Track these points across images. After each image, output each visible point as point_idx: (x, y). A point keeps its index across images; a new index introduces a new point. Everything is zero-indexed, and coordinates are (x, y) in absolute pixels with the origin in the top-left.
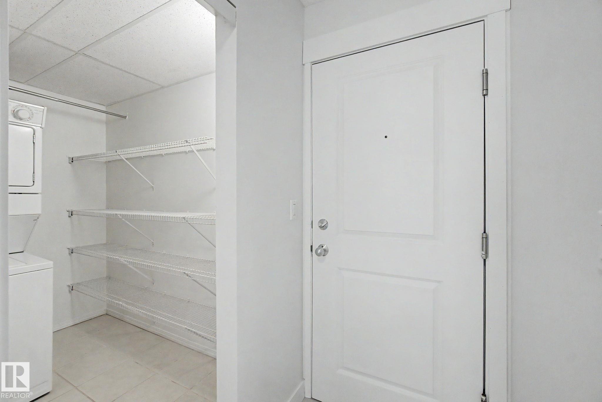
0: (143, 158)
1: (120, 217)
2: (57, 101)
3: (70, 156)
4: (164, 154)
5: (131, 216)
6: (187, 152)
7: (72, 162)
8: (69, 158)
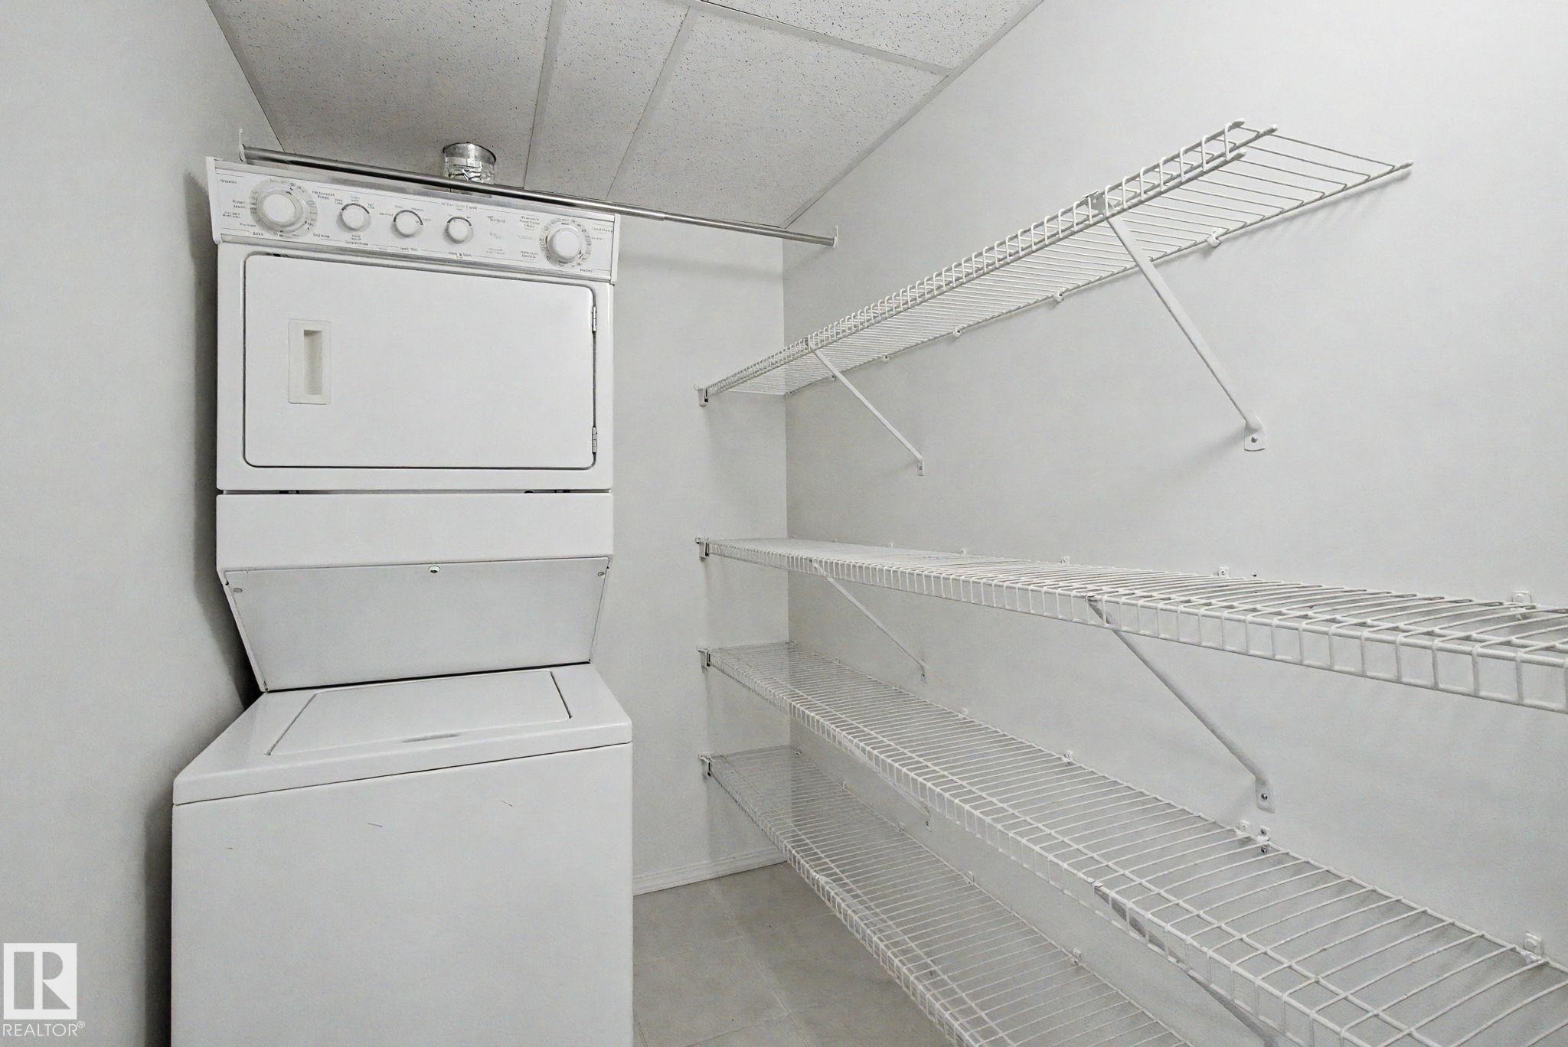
0: (887, 362)
1: (822, 571)
2: (662, 219)
3: (701, 387)
4: (957, 329)
5: (849, 569)
6: (1059, 298)
7: (706, 400)
8: (700, 390)
